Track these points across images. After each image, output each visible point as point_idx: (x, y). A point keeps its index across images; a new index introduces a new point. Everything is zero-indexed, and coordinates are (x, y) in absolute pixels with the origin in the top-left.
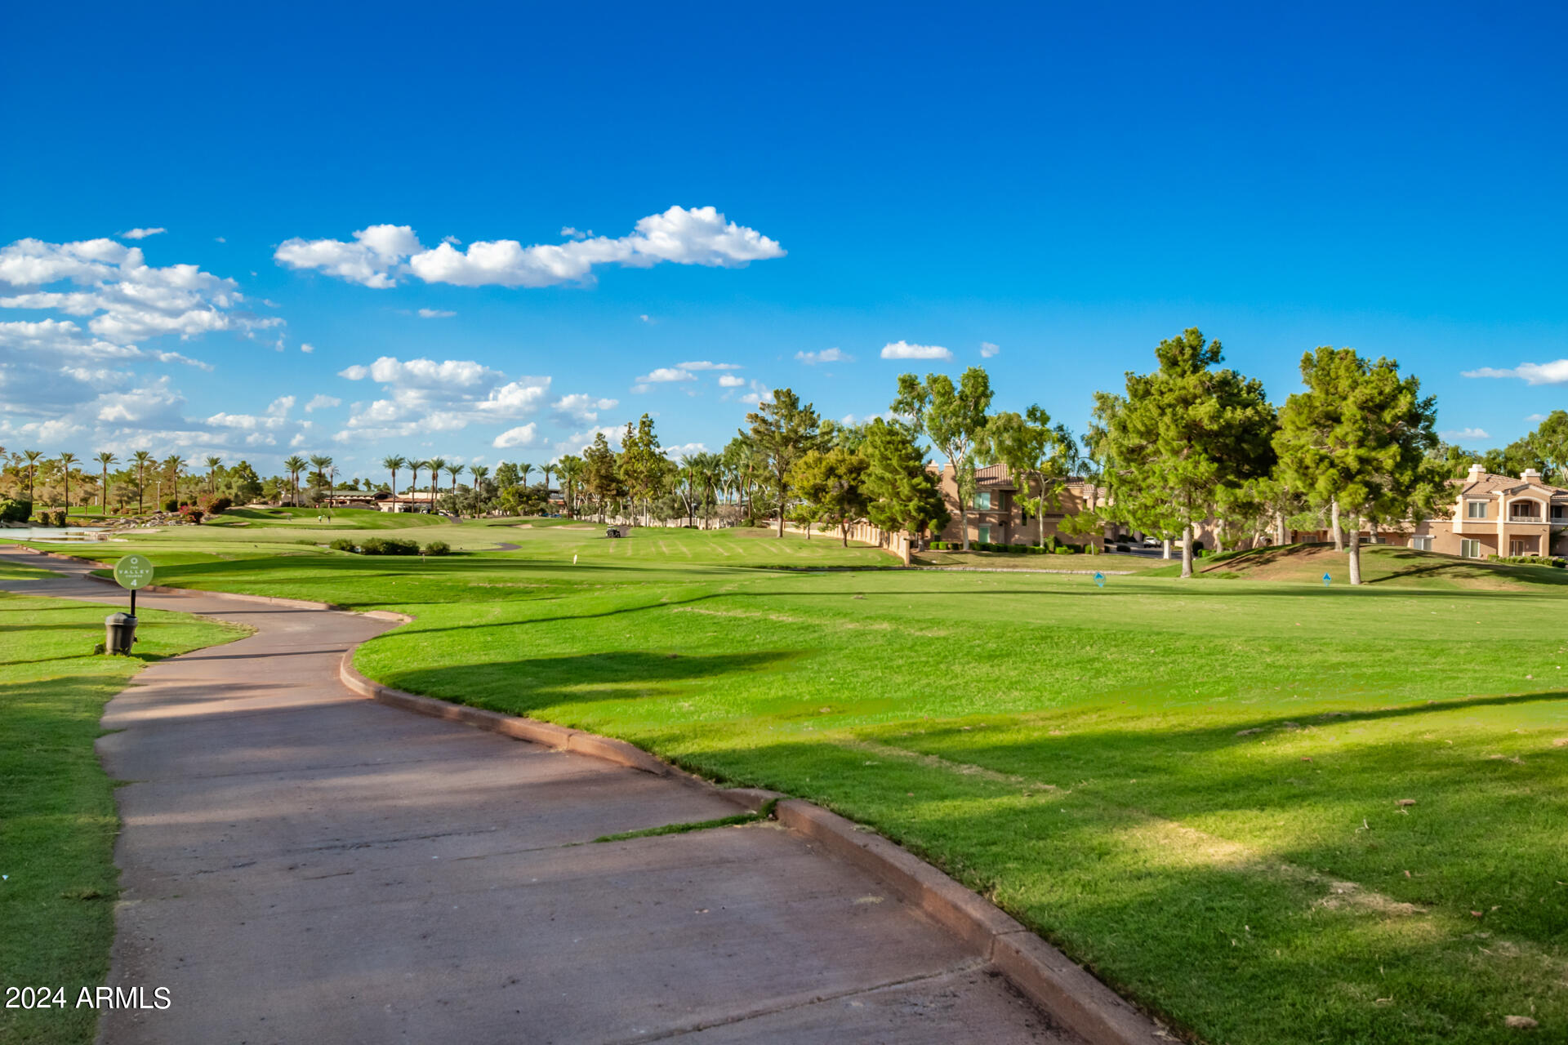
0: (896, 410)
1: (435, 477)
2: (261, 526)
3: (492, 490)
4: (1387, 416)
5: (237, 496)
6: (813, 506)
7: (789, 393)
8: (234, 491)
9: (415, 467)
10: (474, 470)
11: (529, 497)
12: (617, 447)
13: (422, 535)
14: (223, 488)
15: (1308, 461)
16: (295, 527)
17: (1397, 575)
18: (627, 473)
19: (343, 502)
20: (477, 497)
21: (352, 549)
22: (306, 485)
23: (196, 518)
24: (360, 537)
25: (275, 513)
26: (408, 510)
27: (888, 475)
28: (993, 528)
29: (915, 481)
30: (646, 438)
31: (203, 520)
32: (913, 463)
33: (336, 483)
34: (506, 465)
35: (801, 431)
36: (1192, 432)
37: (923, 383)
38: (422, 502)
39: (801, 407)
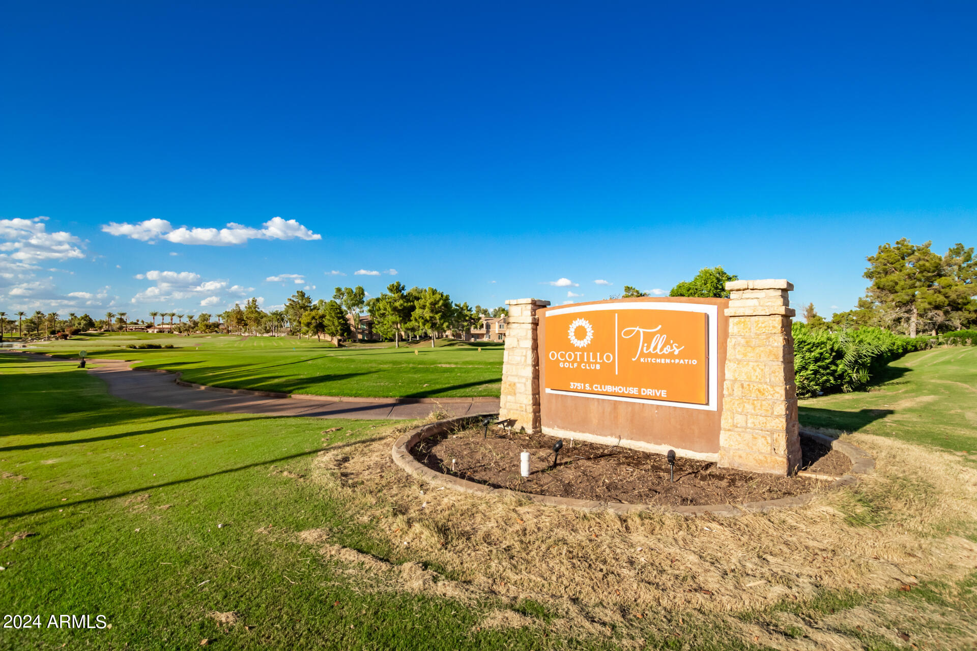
0: (334, 298)
1: (172, 319)
2: (95, 340)
3: (196, 324)
4: (437, 306)
5: (83, 328)
6: (307, 329)
7: (302, 292)
8: (82, 326)
9: (163, 315)
10: (189, 317)
11: (210, 326)
12: (243, 307)
13: (163, 341)
14: (77, 325)
15: (417, 318)
16: (110, 339)
17: (445, 345)
18: (247, 318)
19: (132, 329)
20: (189, 327)
21: (135, 347)
22: (115, 322)
23: (65, 337)
24: (138, 343)
25: (101, 334)
26: (161, 332)
27: (332, 319)
28: (367, 335)
29: (340, 321)
30: (254, 306)
31: (68, 338)
32: (341, 315)
33: (128, 322)
34: (203, 314)
35: (306, 304)
36: (395, 309)
37: (343, 290)
38: (167, 328)
39: (306, 296)
